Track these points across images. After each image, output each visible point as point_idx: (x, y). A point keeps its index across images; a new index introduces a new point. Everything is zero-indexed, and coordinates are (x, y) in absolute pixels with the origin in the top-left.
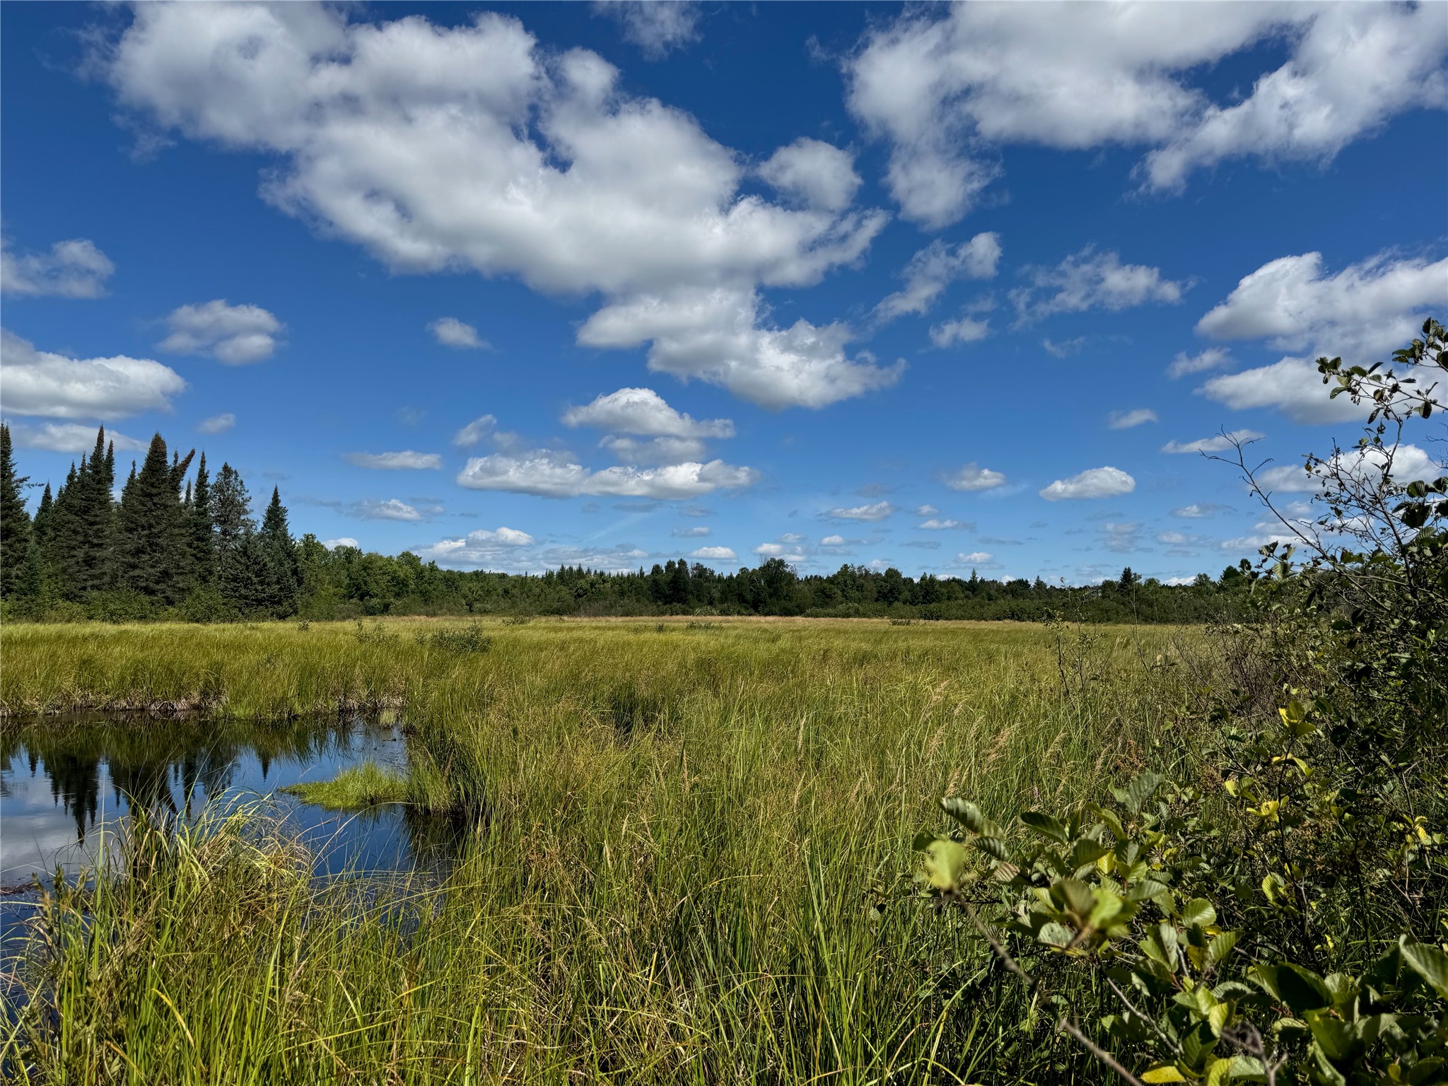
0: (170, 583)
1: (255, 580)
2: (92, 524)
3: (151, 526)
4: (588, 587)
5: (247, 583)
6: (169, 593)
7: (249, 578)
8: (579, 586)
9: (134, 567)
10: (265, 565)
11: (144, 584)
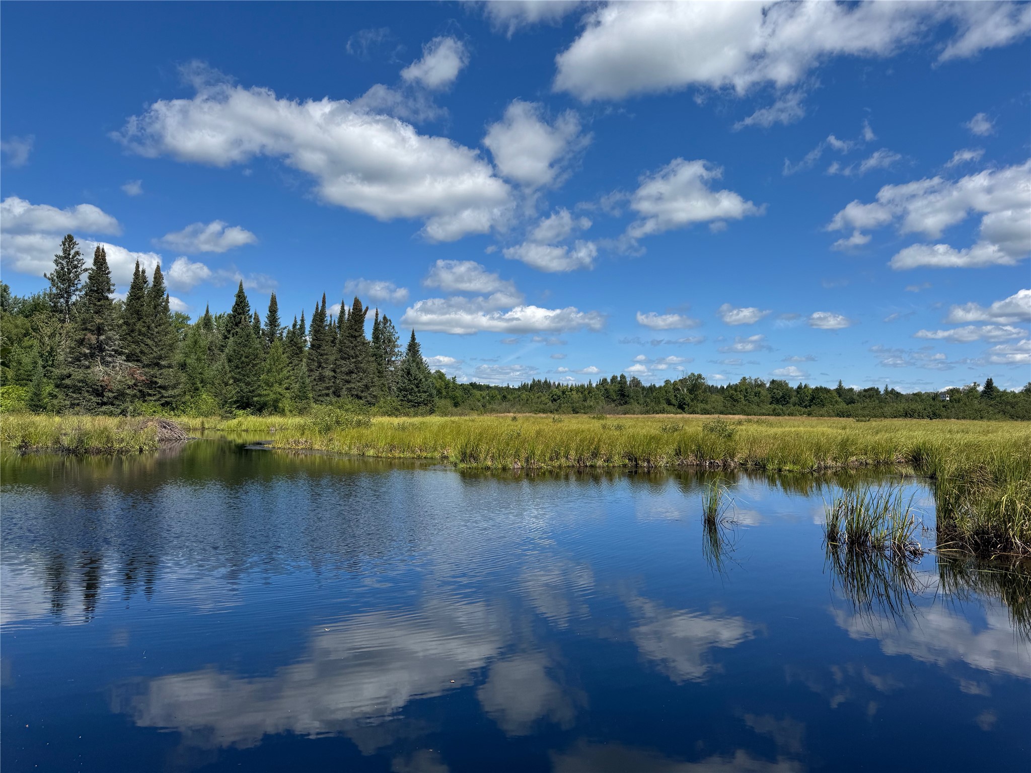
0: (369, 392)
1: (416, 390)
2: (321, 355)
3: (357, 356)
4: (560, 394)
5: (411, 391)
6: (369, 399)
7: (412, 389)
8: (555, 393)
9: (348, 382)
10: (421, 380)
11: (356, 393)
